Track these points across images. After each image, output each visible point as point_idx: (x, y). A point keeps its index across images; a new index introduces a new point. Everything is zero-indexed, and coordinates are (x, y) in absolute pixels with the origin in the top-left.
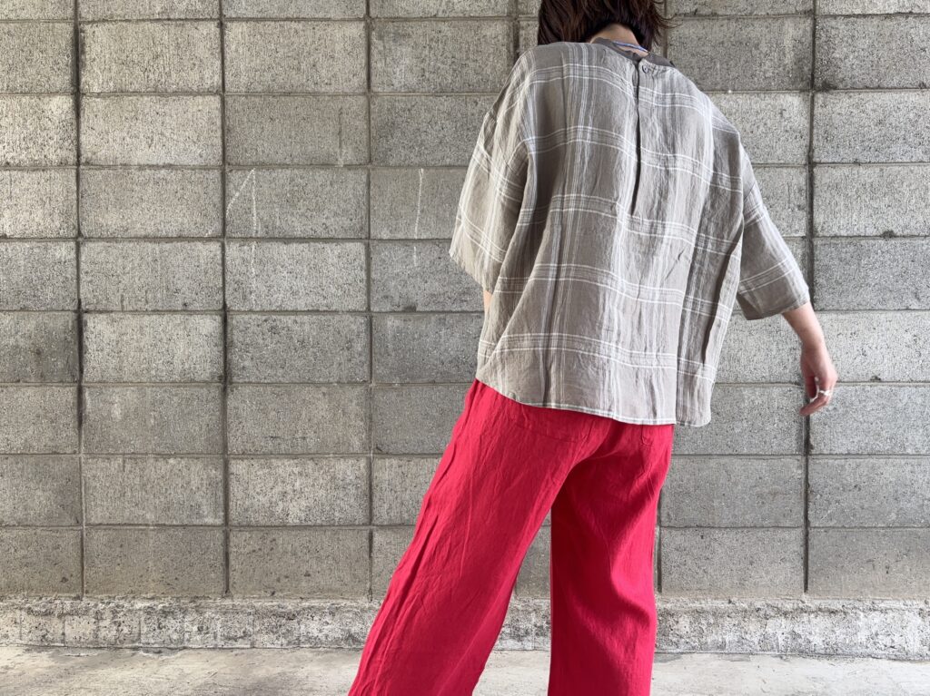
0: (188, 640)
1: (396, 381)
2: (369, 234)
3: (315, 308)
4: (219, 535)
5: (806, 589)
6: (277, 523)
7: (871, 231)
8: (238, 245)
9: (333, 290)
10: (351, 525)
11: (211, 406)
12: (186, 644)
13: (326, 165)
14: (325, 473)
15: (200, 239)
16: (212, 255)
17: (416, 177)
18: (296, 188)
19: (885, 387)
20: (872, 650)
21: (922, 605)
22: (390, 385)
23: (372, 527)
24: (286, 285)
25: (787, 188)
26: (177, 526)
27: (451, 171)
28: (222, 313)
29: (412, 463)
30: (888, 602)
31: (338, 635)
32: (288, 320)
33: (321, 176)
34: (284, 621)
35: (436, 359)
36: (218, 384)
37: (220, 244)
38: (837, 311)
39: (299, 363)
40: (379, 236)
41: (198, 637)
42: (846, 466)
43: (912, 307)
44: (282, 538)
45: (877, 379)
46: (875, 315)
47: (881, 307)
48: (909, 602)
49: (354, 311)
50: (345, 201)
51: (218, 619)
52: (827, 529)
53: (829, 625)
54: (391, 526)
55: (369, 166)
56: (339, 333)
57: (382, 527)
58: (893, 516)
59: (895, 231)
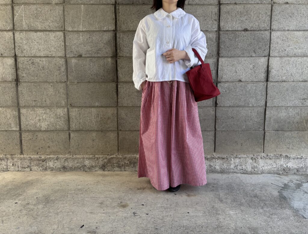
0: (10, 168)
1: (76, 81)
2: (65, 28)
3: (47, 56)
4: (18, 134)
5: (215, 151)
6: (38, 130)
7: (240, 29)
8: (19, 33)
9: (53, 49)
10: (63, 130)
11: (12, 90)
12: (9, 169)
13: (48, 4)
14: (54, 113)
15: (5, 30)
16: (10, 36)
17: (80, 8)
18: (38, 12)
19: (243, 84)
20: (236, 170)
21: (252, 156)
22: (74, 82)
23: (70, 131)
24: (36, 47)
25: (211, 13)
26: (4, 131)
27: (93, 6)
28: (15, 57)
29: (83, 110)
30: (242, 155)
31: (60, 166)
32: (38, 60)
33: (47, 8)
34: (41, 162)
35: (89, 74)
36: (14, 82)
37: (12, 32)
38: (227, 57)
39: (42, 75)
40: (68, 30)
41: (13, 167)
42: (229, 111)
43: (252, 56)
44: (40, 135)
45: (240, 81)
46: (240, 59)
47: (242, 56)
48: (248, 155)
49: (61, 57)
50: (56, 17)
51: (19, 161)
52: (222, 131)
53: (222, 163)
54: (76, 131)
55: (64, 4)
56: (56, 64)
57: (73, 131)
58: (244, 127)
59: (248, 29)
